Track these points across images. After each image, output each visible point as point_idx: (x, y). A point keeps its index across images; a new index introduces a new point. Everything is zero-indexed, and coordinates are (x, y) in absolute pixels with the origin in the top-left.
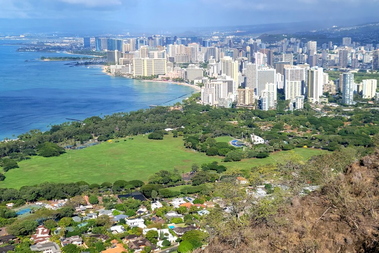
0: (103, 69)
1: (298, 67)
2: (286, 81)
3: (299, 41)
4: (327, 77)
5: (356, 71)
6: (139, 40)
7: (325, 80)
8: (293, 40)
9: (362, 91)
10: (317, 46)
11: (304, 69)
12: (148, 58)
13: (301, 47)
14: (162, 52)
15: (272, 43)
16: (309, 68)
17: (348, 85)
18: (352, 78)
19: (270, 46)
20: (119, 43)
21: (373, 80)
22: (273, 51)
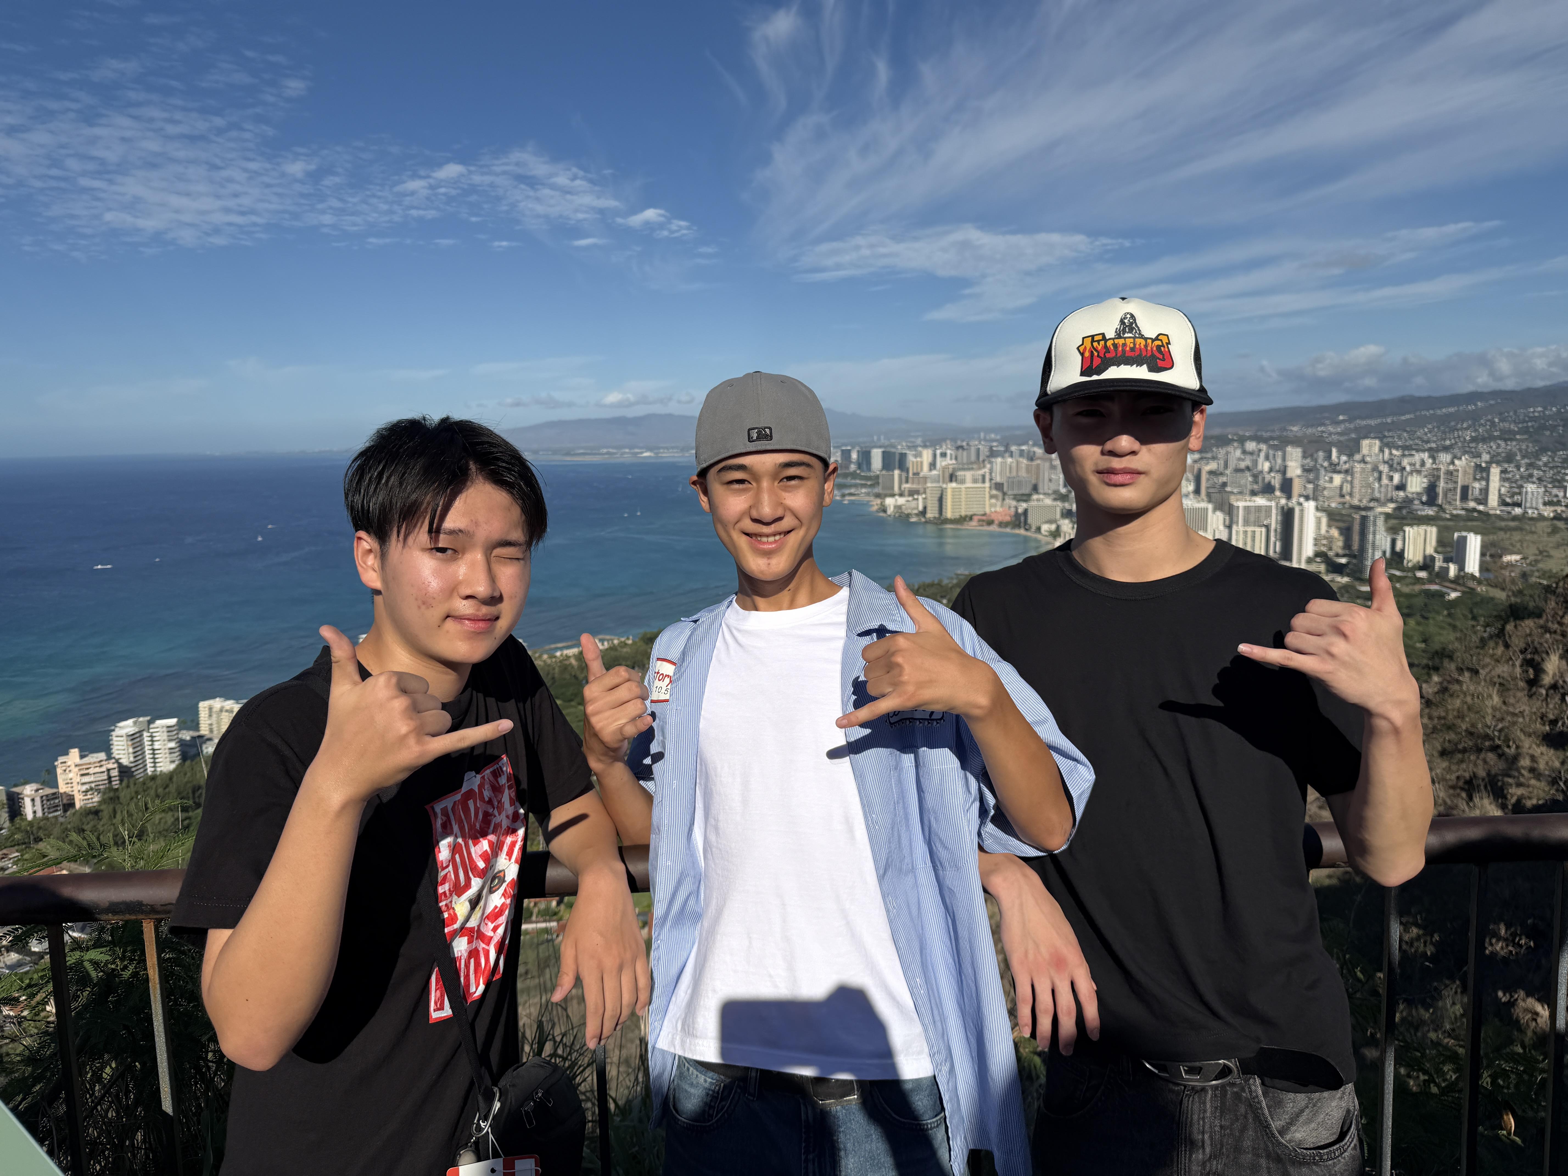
0: (873, 505)
1: (1260, 501)
2: (1234, 528)
3: (1263, 447)
4: (1324, 521)
5: (1389, 508)
6: (938, 452)
7: (1318, 527)
8: (1251, 446)
9: (1403, 551)
10: (1304, 457)
11: (1273, 504)
12: (954, 485)
13: (1267, 458)
14: (981, 472)
15: (1207, 452)
16: (1283, 501)
17: (1370, 537)
18: (1380, 522)
19: (1202, 458)
20: (903, 456)
21: (1429, 528)
22: (1208, 468)
